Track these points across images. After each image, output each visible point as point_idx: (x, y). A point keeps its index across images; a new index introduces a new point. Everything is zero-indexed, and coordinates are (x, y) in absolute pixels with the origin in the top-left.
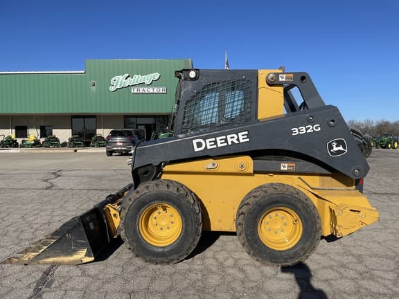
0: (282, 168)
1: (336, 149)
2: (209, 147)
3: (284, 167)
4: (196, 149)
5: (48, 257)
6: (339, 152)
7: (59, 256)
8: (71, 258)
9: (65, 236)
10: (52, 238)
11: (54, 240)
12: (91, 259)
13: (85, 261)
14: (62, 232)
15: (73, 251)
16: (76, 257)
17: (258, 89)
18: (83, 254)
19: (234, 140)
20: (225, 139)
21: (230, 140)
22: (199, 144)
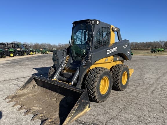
2: (110, 53)
3: (117, 59)
7: (79, 113)
8: (83, 112)
9: (82, 102)
10: (77, 105)
11: (78, 106)
12: (90, 108)
13: (88, 111)
14: (81, 100)
15: (84, 108)
16: (85, 110)
17: (111, 32)
18: (87, 108)
19: (115, 50)
20: (113, 50)
21: (114, 50)
22: (108, 51)
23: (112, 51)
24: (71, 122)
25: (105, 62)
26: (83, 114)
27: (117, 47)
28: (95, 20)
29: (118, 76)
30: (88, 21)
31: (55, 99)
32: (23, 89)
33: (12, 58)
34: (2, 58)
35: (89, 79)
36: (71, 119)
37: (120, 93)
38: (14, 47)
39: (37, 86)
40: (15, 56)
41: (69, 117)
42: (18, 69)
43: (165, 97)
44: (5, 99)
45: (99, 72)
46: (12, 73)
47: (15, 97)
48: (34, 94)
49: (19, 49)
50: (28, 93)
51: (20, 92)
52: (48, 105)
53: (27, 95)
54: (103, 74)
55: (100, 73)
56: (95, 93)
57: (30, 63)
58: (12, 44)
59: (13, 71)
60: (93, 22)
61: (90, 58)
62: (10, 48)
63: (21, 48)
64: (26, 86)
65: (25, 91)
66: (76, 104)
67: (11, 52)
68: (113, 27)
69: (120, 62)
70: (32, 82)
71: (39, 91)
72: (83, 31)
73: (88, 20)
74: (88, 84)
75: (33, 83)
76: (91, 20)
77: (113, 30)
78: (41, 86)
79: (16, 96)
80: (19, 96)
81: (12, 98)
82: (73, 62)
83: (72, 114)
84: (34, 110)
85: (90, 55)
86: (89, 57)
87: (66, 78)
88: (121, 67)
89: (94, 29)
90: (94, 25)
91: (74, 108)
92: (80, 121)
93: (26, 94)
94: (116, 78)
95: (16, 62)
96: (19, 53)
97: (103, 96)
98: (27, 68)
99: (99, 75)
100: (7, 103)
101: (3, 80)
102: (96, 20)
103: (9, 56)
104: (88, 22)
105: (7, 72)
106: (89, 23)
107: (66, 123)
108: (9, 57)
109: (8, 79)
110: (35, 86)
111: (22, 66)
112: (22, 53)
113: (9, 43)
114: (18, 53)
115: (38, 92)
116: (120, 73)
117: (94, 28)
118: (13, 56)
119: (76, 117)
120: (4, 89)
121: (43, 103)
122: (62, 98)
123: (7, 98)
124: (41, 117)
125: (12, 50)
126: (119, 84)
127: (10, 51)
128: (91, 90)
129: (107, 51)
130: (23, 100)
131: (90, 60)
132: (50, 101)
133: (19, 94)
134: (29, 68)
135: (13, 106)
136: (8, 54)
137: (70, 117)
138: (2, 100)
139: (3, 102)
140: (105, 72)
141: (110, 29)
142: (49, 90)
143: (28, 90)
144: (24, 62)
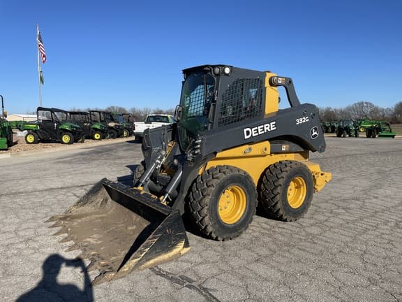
0: (283, 149)
1: (314, 133)
2: (254, 135)
3: (284, 148)
4: (246, 137)
5: (148, 260)
6: (315, 135)
7: (160, 255)
8: (171, 254)
9: (165, 233)
10: (154, 238)
11: (156, 240)
12: (188, 249)
13: (183, 252)
14: (164, 228)
15: (174, 246)
16: (175, 251)
17: (266, 88)
18: (182, 246)
19: (268, 128)
20: (263, 128)
21: (265, 129)
22: (248, 133)
23: (259, 130)
24: (139, 270)
25: (246, 155)
26: (170, 258)
27: (274, 123)
28: (221, 66)
29: (276, 187)
30: (207, 68)
31: (134, 227)
32: (82, 205)
33: (96, 143)
34: (77, 142)
35: (197, 189)
36: (139, 264)
37: (281, 226)
38: (103, 119)
39: (110, 200)
40: (104, 139)
41: (134, 258)
42: (98, 165)
43: (389, 243)
44: (48, 221)
45: (218, 175)
46: (83, 173)
47: (64, 218)
48: (101, 216)
49: (112, 124)
50: (91, 214)
51: (75, 211)
52: (115, 237)
53: (88, 217)
54: (228, 180)
55: (218, 178)
56: (206, 219)
57: (126, 154)
58: (100, 112)
59: (84, 170)
60: (217, 70)
61: (199, 146)
62: (95, 121)
63: (118, 122)
64: (88, 199)
65: (87, 208)
66: (151, 236)
67: (96, 130)
68: (271, 77)
69: (298, 154)
70: (101, 192)
71: (112, 210)
72: (208, 88)
73: (207, 66)
74: (194, 200)
75: (101, 194)
76: (214, 67)
77: (272, 83)
78: (117, 202)
79: (69, 216)
80: (73, 218)
81: (61, 219)
82: (180, 153)
83: (141, 254)
84: (86, 243)
85: (200, 141)
86: (197, 144)
87: (161, 185)
88: (286, 166)
89: (218, 85)
90: (218, 75)
91: (145, 242)
92: (160, 269)
93: (86, 215)
94: (272, 191)
95: (99, 152)
96: (112, 133)
97: (229, 228)
98: (115, 164)
99: (215, 182)
100: (49, 227)
101: (60, 186)
102: (223, 66)
103: (93, 138)
104: (208, 71)
105: (75, 171)
106: (209, 73)
107: (128, 269)
108: (91, 140)
109: (69, 185)
110: (106, 200)
111: (109, 159)
112: (117, 131)
113: (94, 111)
114: (110, 133)
115: (109, 213)
116: (280, 180)
117: (218, 82)
118: (100, 139)
119: (152, 262)
120: (53, 204)
121: (108, 233)
122: (146, 226)
123: (52, 219)
124: (93, 255)
125: (97, 126)
126: (279, 206)
127: (94, 128)
128: (199, 212)
129: (245, 130)
130: (77, 225)
131: (199, 151)
132: (125, 230)
133: (74, 213)
134: (119, 164)
135: (55, 234)
136: (90, 135)
137: (136, 258)
138: (42, 223)
139: (42, 225)
140: (232, 176)
141: (262, 82)
142: (128, 210)
143: (93, 208)
144: (115, 152)
